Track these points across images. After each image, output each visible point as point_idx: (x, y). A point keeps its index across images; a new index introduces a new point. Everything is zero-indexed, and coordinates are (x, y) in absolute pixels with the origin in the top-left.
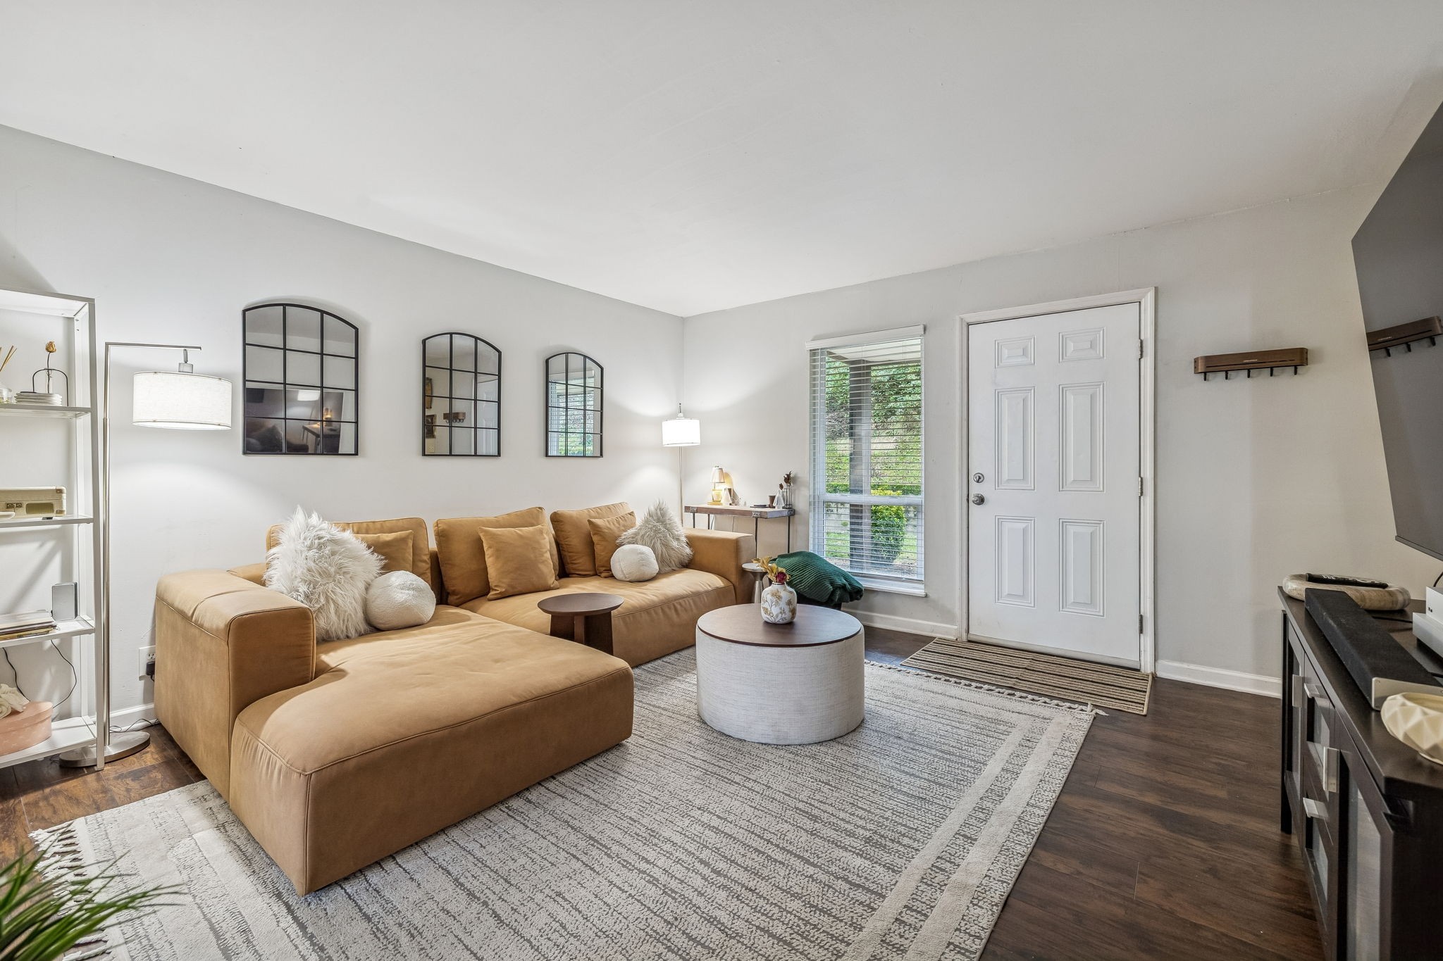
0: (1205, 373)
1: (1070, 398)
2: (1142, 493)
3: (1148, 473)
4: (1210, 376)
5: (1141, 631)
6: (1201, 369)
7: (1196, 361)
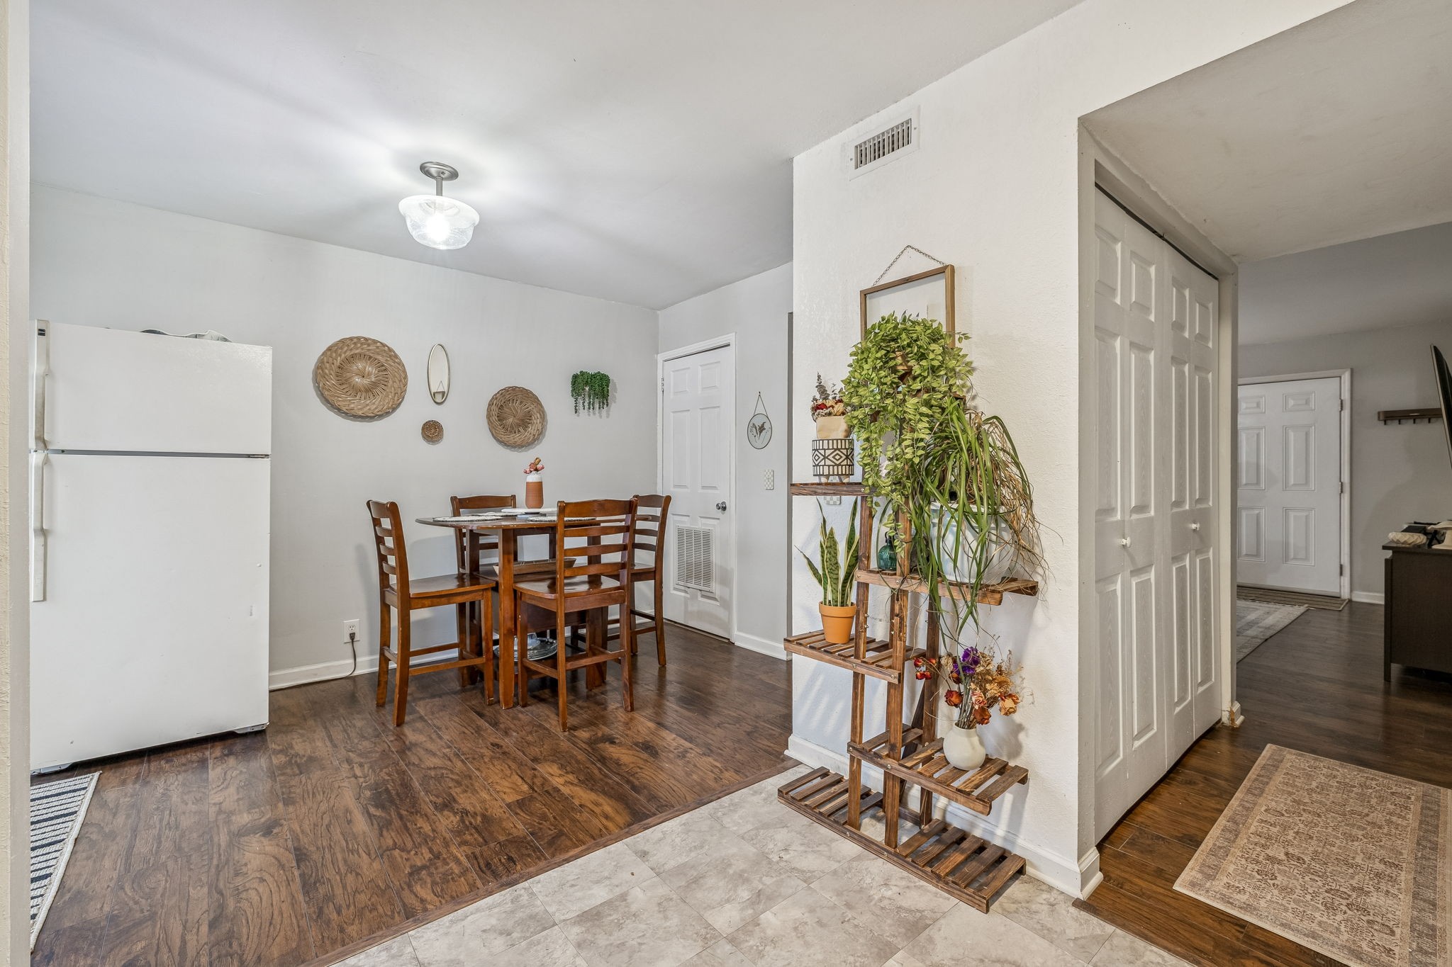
0: (1385, 421)
1: (1292, 435)
2: (1342, 492)
3: (1346, 479)
4: (1389, 422)
5: (1341, 574)
6: (1382, 418)
7: (1379, 413)
